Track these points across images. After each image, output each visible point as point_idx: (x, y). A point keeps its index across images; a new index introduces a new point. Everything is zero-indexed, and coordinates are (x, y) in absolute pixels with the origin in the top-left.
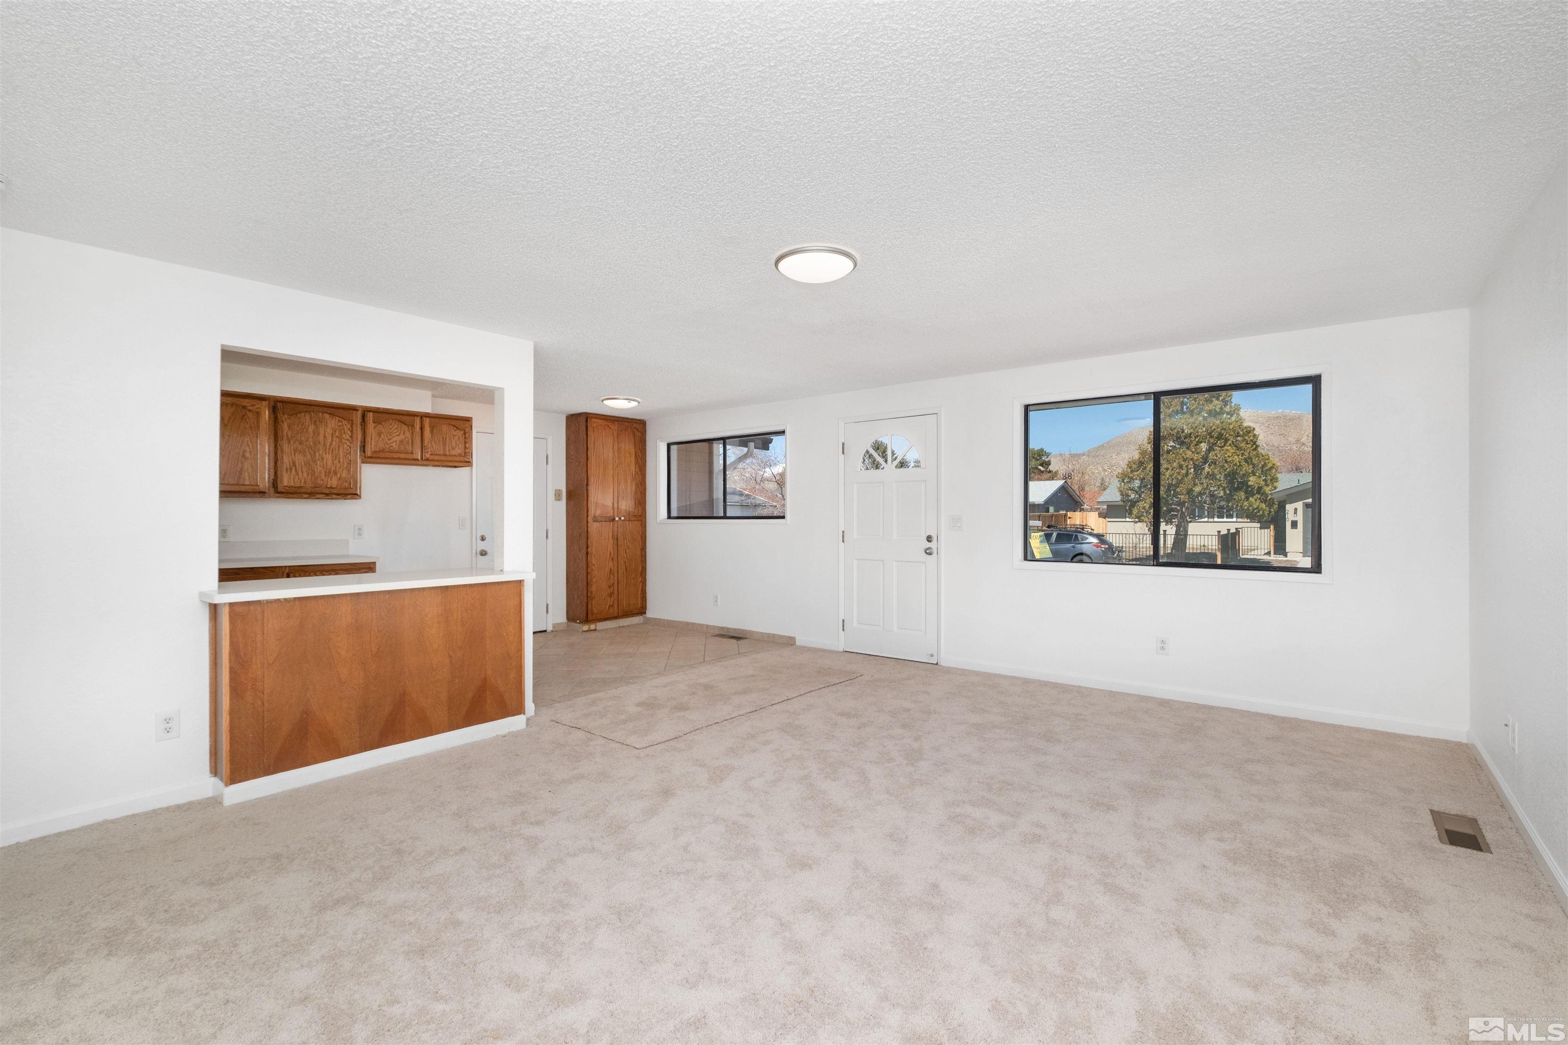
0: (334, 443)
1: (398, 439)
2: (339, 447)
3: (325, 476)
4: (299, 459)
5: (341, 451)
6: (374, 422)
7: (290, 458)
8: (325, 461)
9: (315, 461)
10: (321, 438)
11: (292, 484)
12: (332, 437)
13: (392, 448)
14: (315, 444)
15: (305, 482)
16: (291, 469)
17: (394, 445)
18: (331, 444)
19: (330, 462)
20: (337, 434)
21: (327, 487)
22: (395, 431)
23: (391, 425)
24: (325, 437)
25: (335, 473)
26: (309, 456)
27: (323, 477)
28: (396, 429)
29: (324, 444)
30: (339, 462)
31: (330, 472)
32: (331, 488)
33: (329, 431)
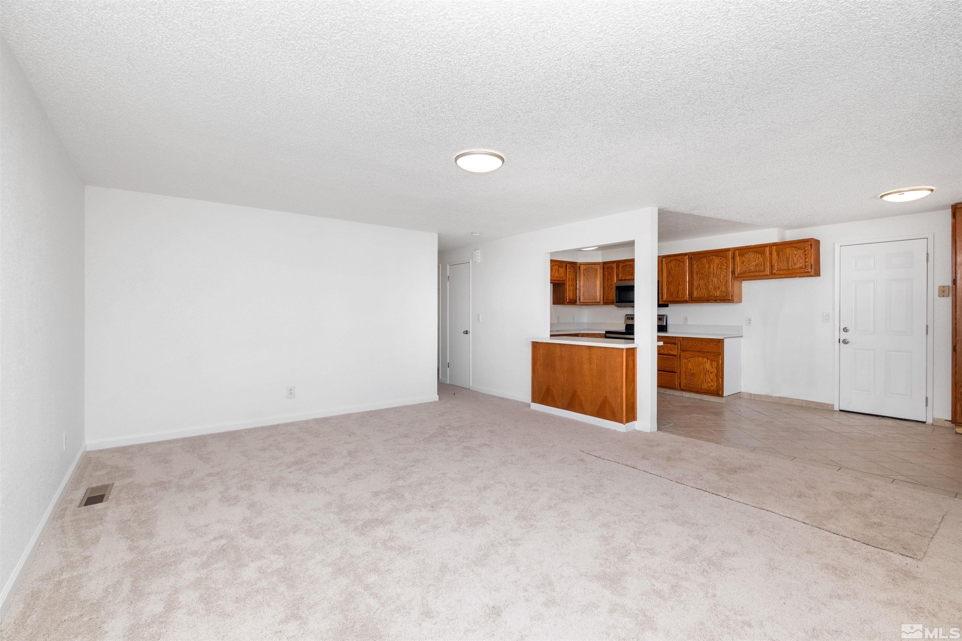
0: (718, 272)
1: (754, 263)
2: (720, 273)
3: (714, 290)
4: (702, 283)
5: (721, 275)
6: (739, 256)
7: (698, 283)
8: (714, 282)
9: (709, 283)
10: (712, 270)
11: (698, 296)
12: (717, 269)
13: (751, 270)
14: (709, 273)
15: (704, 294)
16: (698, 288)
17: (752, 268)
18: (716, 272)
19: (716, 282)
20: (720, 266)
21: (714, 297)
22: (753, 258)
23: (750, 256)
24: (713, 269)
25: (719, 288)
26: (706, 280)
27: (713, 291)
28: (753, 257)
29: (713, 273)
30: (721, 282)
31: (716, 288)
32: (717, 297)
33: (716, 265)
